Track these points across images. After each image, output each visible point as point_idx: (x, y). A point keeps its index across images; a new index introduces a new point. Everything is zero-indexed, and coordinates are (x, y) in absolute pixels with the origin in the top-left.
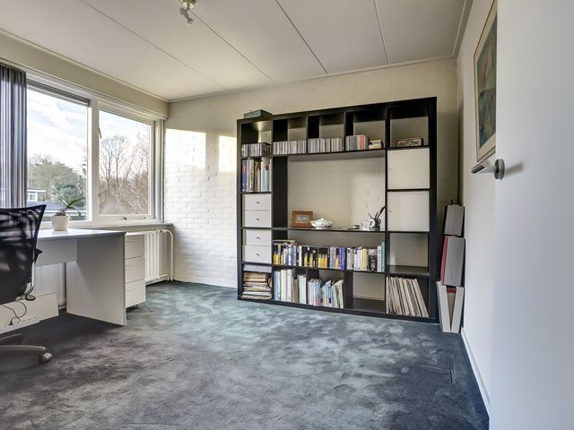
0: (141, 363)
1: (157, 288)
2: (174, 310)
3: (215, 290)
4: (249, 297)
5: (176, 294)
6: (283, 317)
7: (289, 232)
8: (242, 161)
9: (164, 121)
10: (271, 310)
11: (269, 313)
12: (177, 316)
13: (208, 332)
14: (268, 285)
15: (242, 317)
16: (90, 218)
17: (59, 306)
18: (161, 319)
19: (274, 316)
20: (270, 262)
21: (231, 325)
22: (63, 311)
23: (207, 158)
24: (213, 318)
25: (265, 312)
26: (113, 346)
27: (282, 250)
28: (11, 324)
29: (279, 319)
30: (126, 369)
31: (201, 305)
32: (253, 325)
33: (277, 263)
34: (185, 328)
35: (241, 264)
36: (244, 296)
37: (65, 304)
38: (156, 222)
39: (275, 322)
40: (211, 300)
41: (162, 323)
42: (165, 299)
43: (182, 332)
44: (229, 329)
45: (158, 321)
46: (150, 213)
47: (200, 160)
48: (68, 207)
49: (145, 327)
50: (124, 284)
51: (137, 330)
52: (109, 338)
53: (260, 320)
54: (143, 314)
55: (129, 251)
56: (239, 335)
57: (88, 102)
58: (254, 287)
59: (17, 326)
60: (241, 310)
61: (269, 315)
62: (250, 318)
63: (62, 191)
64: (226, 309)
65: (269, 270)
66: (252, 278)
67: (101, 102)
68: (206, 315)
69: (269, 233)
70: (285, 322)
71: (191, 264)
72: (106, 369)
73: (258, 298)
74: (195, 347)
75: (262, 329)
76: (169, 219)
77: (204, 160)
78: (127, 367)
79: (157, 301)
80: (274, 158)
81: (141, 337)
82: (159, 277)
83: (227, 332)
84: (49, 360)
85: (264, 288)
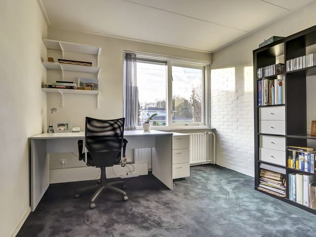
0: (163, 222)
1: (202, 168)
2: (205, 187)
3: (240, 177)
4: (264, 190)
5: (211, 174)
6: (296, 221)
7: (308, 141)
8: (257, 82)
9: (210, 65)
10: (284, 209)
11: (280, 211)
12: (204, 192)
13: (218, 213)
14: (283, 184)
15: (252, 207)
16: (167, 125)
17: (148, 170)
18: (194, 191)
19: (285, 216)
20: (284, 165)
21: (239, 212)
22: (150, 172)
23: (236, 84)
24: (228, 201)
25: (276, 209)
26: (158, 202)
27: (297, 157)
28: (127, 174)
29: (289, 222)
30: (152, 223)
31: (225, 187)
32: (259, 219)
33: (291, 167)
34: (203, 203)
35: (258, 162)
36: (260, 188)
37: (152, 169)
38: (206, 127)
39: (283, 223)
40: (234, 185)
41: (192, 194)
42: (203, 177)
43: (201, 206)
44: (236, 215)
45: (190, 193)
46: (202, 121)
47: (232, 86)
48: (150, 119)
49: (181, 195)
50: (172, 164)
51: (177, 195)
52: (160, 195)
53: (268, 216)
54: (185, 184)
55: (175, 145)
56: (243, 225)
57: (165, 63)
58: (269, 183)
59: (129, 176)
60: (255, 200)
61: (280, 214)
62: (259, 210)
63: (184, 110)
64: (241, 195)
65: (284, 172)
66: (268, 175)
67: (172, 61)
68: (224, 196)
69: (284, 140)
70: (295, 228)
71: (227, 155)
72: (144, 218)
73: (273, 193)
74: (202, 223)
75: (267, 227)
76: (214, 126)
77: (234, 86)
78: (154, 221)
79: (198, 177)
80: (287, 74)
81: (175, 201)
82: (205, 161)
83: (233, 218)
84: (127, 200)
85: (279, 186)
